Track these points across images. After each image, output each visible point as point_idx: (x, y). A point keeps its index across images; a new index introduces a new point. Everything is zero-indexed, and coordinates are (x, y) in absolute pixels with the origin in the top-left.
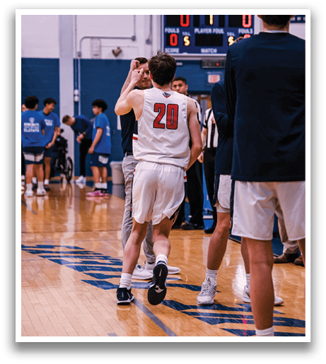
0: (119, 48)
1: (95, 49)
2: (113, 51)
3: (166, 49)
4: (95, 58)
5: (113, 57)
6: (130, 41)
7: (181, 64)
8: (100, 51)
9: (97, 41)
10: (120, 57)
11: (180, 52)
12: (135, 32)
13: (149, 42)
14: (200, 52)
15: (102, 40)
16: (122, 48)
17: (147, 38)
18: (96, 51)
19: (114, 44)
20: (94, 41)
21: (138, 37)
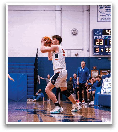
0: (77, 53)
1: (68, 54)
2: (75, 54)
3: (94, 53)
4: (69, 57)
5: (75, 57)
6: (82, 50)
7: (100, 59)
8: (71, 54)
9: (69, 51)
10: (77, 57)
11: (100, 54)
12: (83, 48)
13: (88, 51)
14: (107, 54)
15: (71, 50)
16: (78, 53)
17: (88, 49)
18: (69, 54)
19: (76, 52)
20: (68, 51)
21: (84, 49)
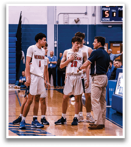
0: (78, 19)
2: (75, 20)
3: (103, 19)
4: (65, 24)
5: (75, 24)
6: (84, 14)
7: (111, 27)
8: (68, 20)
9: (67, 15)
10: (78, 24)
11: (111, 20)
12: (87, 11)
13: (94, 15)
14: (121, 20)
15: (69, 14)
16: (79, 19)
17: (93, 13)
18: (66, 21)
19: (76, 17)
20: (65, 15)
21: (88, 13)
